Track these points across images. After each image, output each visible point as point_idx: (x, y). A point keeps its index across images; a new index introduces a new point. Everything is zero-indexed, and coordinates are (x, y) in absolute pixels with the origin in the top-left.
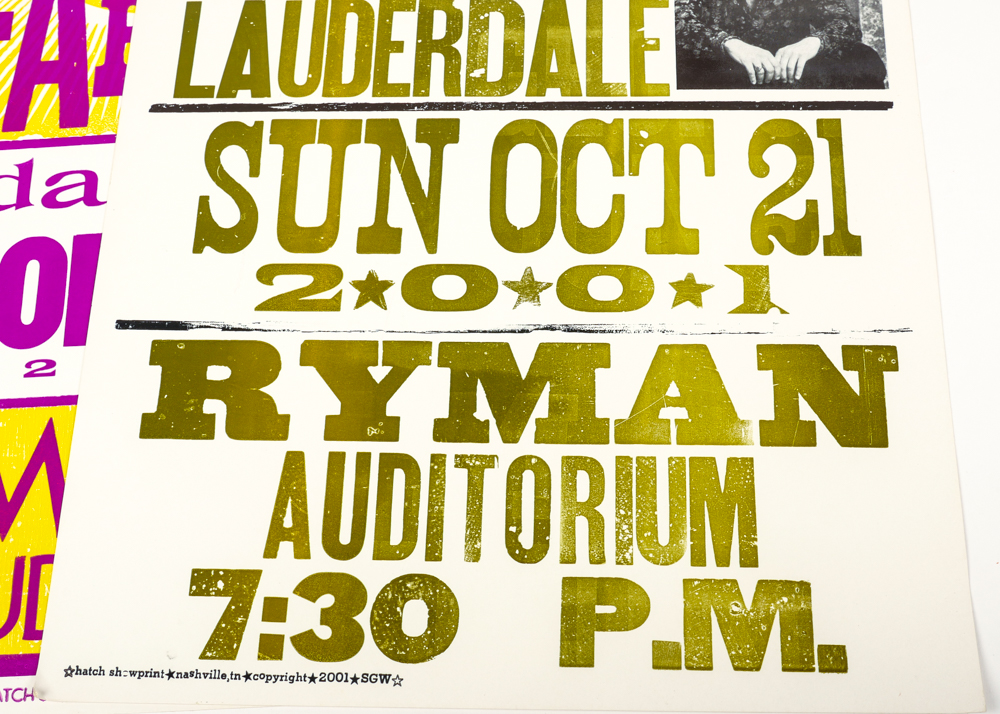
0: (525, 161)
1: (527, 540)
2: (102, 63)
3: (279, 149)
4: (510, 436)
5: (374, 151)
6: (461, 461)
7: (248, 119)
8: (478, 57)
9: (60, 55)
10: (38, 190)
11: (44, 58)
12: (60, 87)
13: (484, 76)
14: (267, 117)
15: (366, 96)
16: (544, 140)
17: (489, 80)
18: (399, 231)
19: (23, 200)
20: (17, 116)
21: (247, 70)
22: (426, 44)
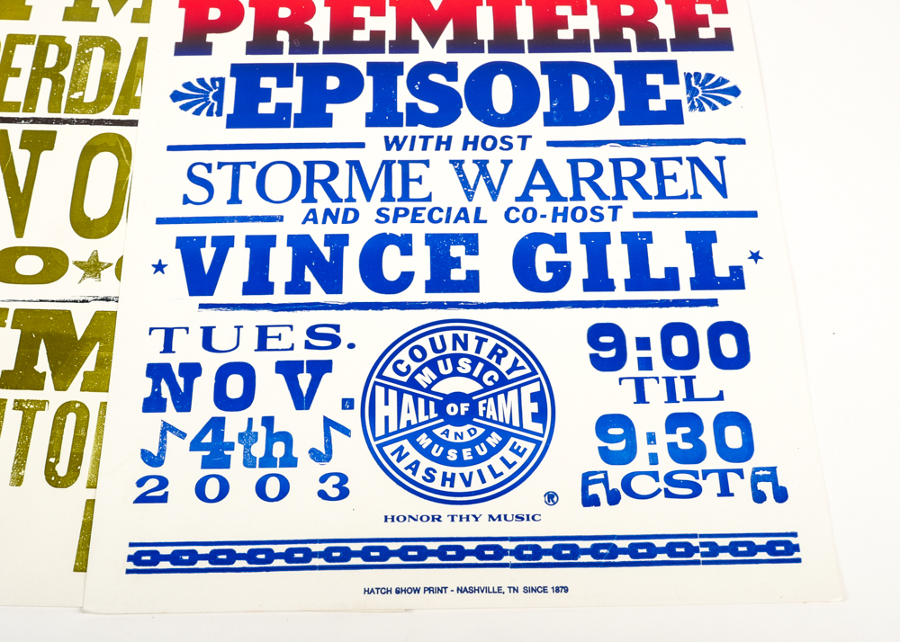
0: (105, 164)
1: (62, 469)
4: (61, 385)
6: (19, 405)
8: (79, 81)
13: (82, 98)
16: (122, 150)
17: (85, 101)
22: (39, 71)
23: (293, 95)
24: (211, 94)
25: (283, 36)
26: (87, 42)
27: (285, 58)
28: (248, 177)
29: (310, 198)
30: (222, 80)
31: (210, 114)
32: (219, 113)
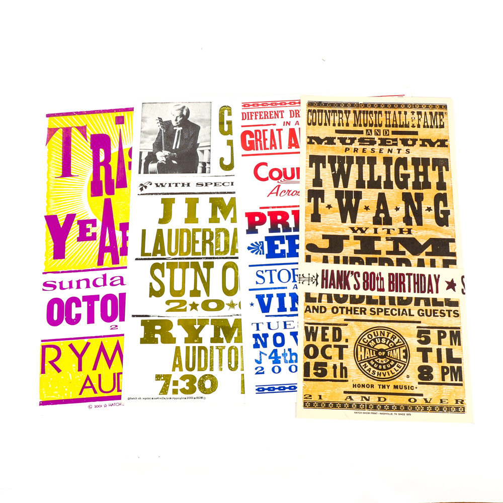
0: (230, 272)
1: (233, 366)
2: (121, 247)
3: (169, 270)
4: (228, 342)
5: (193, 270)
6: (217, 348)
7: (161, 262)
8: (218, 246)
9: (110, 244)
10: (108, 281)
11: (106, 245)
12: (111, 254)
13: (220, 250)
14: (165, 261)
15: (190, 256)
16: (235, 267)
18: (200, 291)
19: (105, 284)
20: (100, 261)
21: (159, 249)
22: (205, 242)
23: (285, 247)
24: (260, 247)
25: (280, 226)
26: (218, 230)
27: (281, 234)
28: (275, 274)
29: (294, 281)
30: (262, 242)
31: (260, 254)
32: (263, 254)
